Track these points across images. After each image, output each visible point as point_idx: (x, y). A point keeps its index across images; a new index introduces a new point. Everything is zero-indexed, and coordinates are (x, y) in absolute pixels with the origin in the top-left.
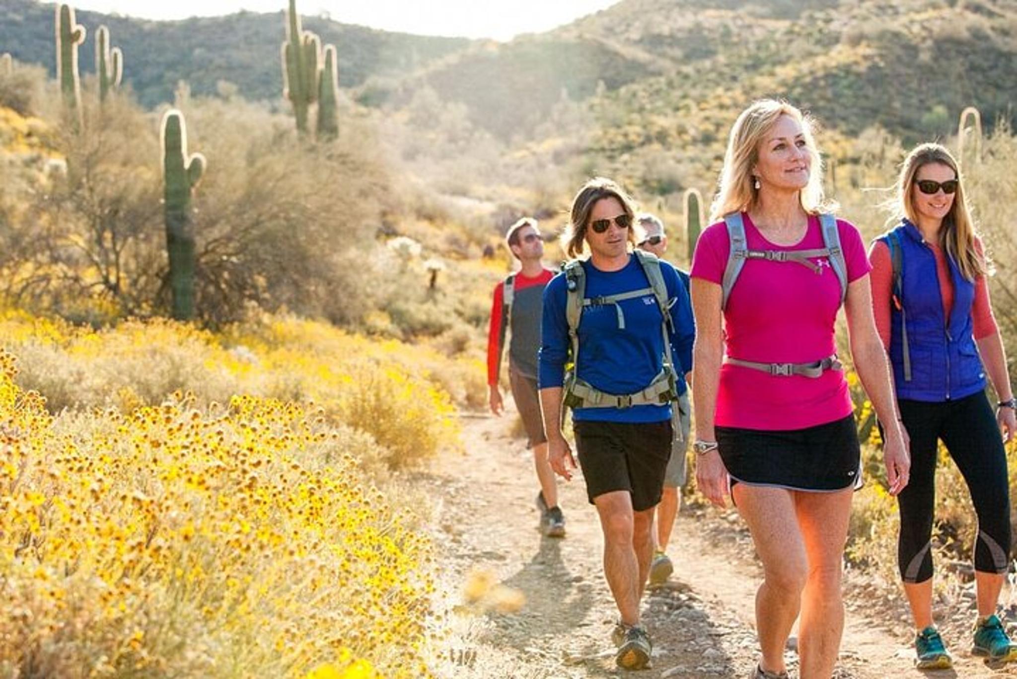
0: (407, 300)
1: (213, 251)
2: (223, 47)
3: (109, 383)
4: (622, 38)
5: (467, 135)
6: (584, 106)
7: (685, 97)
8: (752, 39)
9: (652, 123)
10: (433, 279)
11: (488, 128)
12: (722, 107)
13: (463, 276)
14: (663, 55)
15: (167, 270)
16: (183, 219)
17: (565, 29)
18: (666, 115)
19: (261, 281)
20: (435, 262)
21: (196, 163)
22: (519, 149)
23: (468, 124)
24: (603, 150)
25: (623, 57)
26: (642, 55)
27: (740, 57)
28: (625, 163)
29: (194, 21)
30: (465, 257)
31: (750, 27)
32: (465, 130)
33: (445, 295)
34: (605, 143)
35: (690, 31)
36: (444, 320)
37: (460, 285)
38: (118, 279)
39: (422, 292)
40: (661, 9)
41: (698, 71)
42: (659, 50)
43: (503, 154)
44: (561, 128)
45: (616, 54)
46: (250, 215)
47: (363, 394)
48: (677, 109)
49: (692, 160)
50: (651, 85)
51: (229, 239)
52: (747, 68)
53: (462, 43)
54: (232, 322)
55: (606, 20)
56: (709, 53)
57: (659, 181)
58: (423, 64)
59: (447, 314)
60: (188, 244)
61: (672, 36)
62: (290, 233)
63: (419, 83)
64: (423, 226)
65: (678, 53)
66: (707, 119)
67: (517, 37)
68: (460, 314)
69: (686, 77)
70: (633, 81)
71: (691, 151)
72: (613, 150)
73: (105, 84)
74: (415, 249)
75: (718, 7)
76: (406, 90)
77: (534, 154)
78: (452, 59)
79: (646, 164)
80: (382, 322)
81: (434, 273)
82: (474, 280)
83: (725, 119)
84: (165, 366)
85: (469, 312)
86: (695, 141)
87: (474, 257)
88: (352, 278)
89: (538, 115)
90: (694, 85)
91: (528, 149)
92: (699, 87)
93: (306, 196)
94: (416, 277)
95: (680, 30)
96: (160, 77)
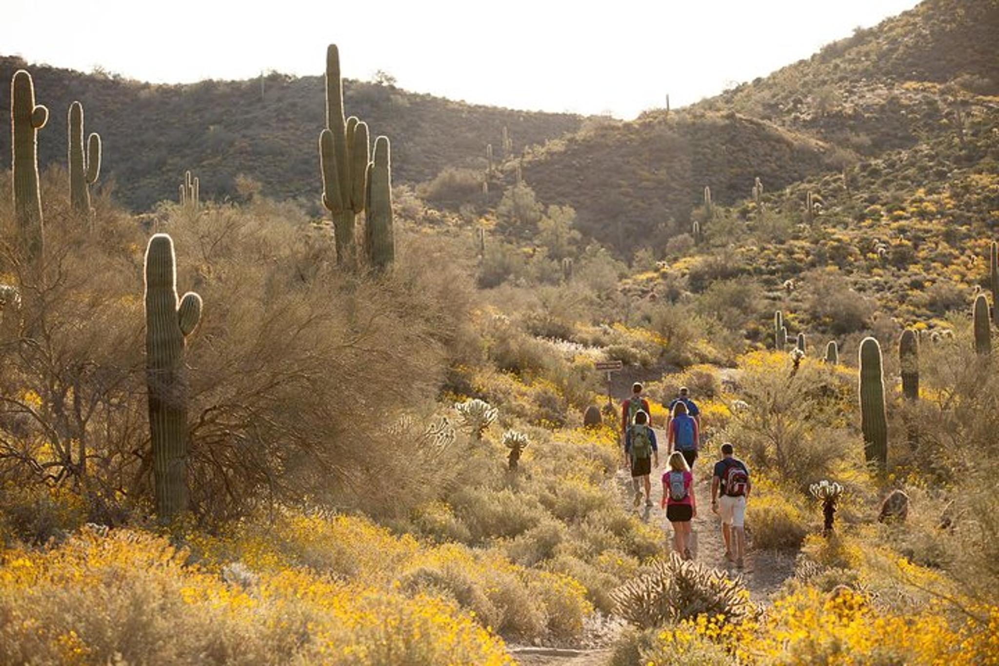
0: (477, 484)
1: (212, 421)
2: (248, 124)
3: (46, 627)
4: (788, 119)
5: (574, 249)
6: (735, 212)
7: (872, 201)
8: (967, 122)
9: (825, 236)
10: (515, 455)
11: (602, 241)
12: (923, 215)
13: (555, 452)
14: (844, 143)
15: (148, 447)
16: (171, 380)
17: (709, 104)
18: (846, 226)
19: (275, 463)
20: (519, 431)
21: (190, 303)
22: (645, 270)
23: (577, 234)
24: (759, 272)
25: (789, 145)
26: (814, 142)
27: (950, 146)
28: (788, 290)
29: (208, 86)
30: (560, 424)
31: (965, 103)
32: (572, 241)
33: (529, 478)
34: (761, 263)
35: (882, 108)
36: (527, 513)
37: (551, 465)
38: (83, 458)
39: (498, 474)
40: (841, 79)
41: (892, 165)
42: (840, 136)
43: (622, 276)
44: (702, 241)
45: (780, 140)
46: (263, 375)
47: (389, 638)
48: (862, 218)
49: (880, 288)
50: (827, 183)
51: (234, 406)
52: (958, 161)
53: (571, 122)
54: (237, 517)
55: (766, 94)
56: (909, 141)
57: (834, 316)
58: (518, 152)
59: (531, 505)
60: (178, 413)
61: (856, 116)
62: (316, 399)
63: (511, 178)
64: (506, 381)
65: (864, 139)
66: (902, 231)
67: (645, 115)
68: (548, 504)
69: (875, 173)
70: (801, 179)
71: (880, 276)
72: (772, 273)
73: (78, 181)
74: (492, 413)
75: (921, 79)
76: (491, 187)
77: (664, 276)
78: (557, 145)
79: (816, 292)
80: (442, 516)
81: (516, 448)
82: (570, 458)
83: (927, 231)
84: (123, 600)
85: (561, 502)
86: (884, 262)
87: (572, 425)
88: (400, 460)
89: (672, 221)
90: (885, 185)
91: (657, 270)
92: (892, 187)
93: (339, 349)
94: (492, 452)
95: (867, 108)
96: (160, 164)
